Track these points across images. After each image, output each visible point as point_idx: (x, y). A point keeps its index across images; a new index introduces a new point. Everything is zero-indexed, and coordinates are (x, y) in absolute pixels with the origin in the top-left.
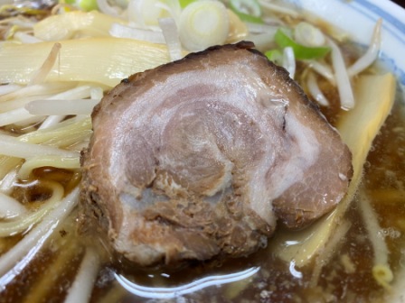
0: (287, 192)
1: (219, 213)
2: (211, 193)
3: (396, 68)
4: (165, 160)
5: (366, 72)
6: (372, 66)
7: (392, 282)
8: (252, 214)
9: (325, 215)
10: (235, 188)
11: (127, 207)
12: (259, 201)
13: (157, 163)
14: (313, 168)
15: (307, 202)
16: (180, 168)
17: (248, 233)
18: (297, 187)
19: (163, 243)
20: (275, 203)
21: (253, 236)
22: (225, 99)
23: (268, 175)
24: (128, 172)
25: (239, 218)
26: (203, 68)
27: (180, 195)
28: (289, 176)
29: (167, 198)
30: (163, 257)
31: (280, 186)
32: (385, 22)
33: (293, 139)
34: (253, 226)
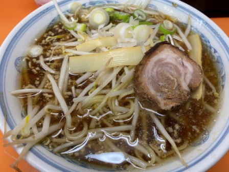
0: (190, 82)
1: (179, 93)
2: (174, 88)
3: (198, 32)
4: (161, 84)
5: (189, 35)
6: (190, 32)
7: (219, 96)
8: (185, 90)
9: (200, 85)
10: (179, 85)
11: (159, 99)
12: (185, 87)
13: (160, 85)
14: (193, 73)
15: (195, 83)
16: (165, 85)
17: (186, 95)
18: (191, 80)
19: (172, 104)
20: (189, 86)
21: (188, 96)
22: (166, 61)
23: (184, 79)
24: (155, 90)
25: (183, 92)
26: (157, 54)
27: (168, 91)
28: (189, 77)
29: (166, 93)
30: (173, 107)
31: (188, 81)
32: (191, 15)
33: (186, 67)
34: (186, 93)
